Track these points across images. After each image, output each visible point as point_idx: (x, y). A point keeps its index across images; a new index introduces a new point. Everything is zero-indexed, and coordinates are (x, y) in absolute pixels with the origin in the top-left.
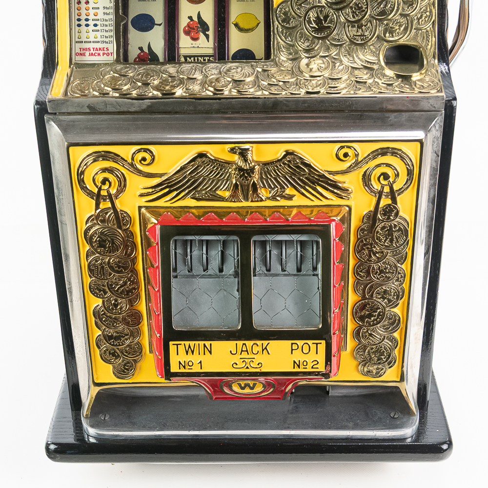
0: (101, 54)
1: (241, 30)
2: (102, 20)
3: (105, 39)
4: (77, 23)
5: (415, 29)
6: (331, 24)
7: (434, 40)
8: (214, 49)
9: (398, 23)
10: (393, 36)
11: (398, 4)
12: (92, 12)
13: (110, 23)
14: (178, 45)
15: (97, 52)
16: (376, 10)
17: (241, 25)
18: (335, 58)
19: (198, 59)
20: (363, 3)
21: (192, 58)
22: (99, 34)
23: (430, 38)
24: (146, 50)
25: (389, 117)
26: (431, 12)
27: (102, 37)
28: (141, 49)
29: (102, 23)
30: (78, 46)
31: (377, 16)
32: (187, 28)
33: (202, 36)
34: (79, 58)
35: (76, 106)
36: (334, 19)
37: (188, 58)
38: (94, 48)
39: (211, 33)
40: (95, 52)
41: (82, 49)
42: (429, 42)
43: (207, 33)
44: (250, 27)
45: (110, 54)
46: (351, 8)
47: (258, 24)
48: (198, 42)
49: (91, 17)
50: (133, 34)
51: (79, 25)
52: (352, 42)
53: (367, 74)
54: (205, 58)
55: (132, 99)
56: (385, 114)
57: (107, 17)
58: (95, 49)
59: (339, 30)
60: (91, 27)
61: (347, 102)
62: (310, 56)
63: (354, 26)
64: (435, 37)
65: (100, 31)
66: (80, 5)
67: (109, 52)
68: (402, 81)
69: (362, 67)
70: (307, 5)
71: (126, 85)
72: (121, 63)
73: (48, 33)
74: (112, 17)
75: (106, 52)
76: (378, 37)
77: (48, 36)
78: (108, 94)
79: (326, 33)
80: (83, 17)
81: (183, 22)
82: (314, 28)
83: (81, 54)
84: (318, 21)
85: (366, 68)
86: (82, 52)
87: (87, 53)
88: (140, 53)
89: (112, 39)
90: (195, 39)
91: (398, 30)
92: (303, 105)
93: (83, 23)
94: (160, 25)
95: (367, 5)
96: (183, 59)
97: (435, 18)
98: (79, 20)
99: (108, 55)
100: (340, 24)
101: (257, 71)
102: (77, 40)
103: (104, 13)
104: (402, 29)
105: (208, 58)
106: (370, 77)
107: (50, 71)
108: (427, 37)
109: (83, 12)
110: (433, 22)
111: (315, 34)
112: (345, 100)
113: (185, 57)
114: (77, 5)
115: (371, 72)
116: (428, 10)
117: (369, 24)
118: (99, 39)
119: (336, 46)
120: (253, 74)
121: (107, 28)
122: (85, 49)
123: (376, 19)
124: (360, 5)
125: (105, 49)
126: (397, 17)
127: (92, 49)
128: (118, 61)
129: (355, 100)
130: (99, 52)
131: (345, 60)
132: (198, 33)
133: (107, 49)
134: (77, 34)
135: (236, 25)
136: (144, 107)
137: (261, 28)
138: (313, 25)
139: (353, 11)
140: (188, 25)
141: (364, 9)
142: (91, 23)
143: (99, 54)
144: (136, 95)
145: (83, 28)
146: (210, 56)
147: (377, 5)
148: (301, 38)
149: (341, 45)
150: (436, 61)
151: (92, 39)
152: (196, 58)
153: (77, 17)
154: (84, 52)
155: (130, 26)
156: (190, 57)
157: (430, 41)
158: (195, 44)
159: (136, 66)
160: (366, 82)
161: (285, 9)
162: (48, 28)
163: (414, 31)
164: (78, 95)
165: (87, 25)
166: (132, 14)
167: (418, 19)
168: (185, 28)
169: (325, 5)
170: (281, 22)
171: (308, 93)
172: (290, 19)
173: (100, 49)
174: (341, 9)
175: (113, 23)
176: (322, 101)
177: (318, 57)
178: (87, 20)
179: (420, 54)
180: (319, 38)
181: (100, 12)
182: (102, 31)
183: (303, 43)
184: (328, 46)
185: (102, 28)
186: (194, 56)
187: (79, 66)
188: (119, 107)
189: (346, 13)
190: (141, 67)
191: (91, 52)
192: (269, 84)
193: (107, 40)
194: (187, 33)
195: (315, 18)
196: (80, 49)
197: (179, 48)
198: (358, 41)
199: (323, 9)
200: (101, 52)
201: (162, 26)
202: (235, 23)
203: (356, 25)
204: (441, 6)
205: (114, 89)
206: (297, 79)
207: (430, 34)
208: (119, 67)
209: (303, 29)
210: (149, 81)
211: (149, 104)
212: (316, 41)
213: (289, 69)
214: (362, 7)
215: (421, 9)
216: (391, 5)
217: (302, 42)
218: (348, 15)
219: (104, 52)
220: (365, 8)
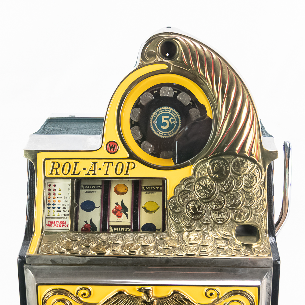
0: (61, 226)
1: (147, 211)
2: (63, 205)
3: (64, 217)
4: (48, 206)
5: (254, 215)
6: (202, 211)
7: (265, 222)
8: (131, 223)
9: (244, 211)
10: (240, 219)
11: (243, 200)
12: (57, 200)
13: (68, 206)
14: (109, 220)
15: (59, 224)
16: (229, 203)
17: (148, 209)
18: (204, 232)
19: (121, 229)
20: (222, 199)
21: (117, 228)
22: (60, 213)
23: (263, 220)
24: (89, 223)
25: (238, 271)
26: (263, 204)
27: (62, 215)
28: (86, 222)
29: (63, 206)
30: (48, 220)
31: (230, 207)
32: (115, 210)
33: (123, 215)
34: (47, 228)
35: (43, 260)
36: (204, 208)
37: (115, 228)
38: (57, 222)
39: (129, 213)
40: (57, 224)
41: (50, 222)
42: (262, 223)
43: (127, 213)
44: (154, 210)
45: (67, 226)
46: (215, 202)
47: (158, 208)
48: (121, 218)
49: (56, 203)
50: (82, 212)
51: (49, 208)
52: (215, 222)
53: (224, 243)
54: (125, 228)
55: (79, 256)
56: (236, 268)
57: (66, 203)
58: (58, 222)
59: (207, 214)
60: (56, 209)
61: (212, 261)
62: (190, 230)
64: (266, 220)
65: (61, 211)
66: (50, 196)
67: (66, 224)
68: (246, 248)
69: (221, 238)
70: (188, 199)
71: (75, 247)
72: (73, 232)
73: (29, 212)
74: (69, 203)
75: (64, 224)
76: (231, 219)
77: (29, 214)
78: (64, 253)
79: (199, 216)
80: (52, 203)
81: (113, 206)
82: (192, 213)
83: (49, 225)
84: (194, 209)
85: (224, 239)
86: (50, 224)
87: (53, 225)
88: (85, 225)
89: (68, 216)
90: (119, 217)
91: (243, 216)
92: (185, 262)
93: (51, 206)
94: (98, 207)
95: (224, 200)
96: (111, 229)
97: (266, 208)
98: (49, 204)
99: (65, 226)
100: (208, 211)
101: (157, 239)
102: (47, 216)
103: (64, 201)
104: (246, 215)
105: (127, 228)
106: (226, 245)
107: (29, 236)
108: (261, 220)
109: (52, 200)
110: (265, 211)
111: (192, 217)
112: (210, 260)
113: (113, 227)
114: (48, 196)
115: (227, 241)
116: (262, 203)
117: (226, 212)
118: (60, 216)
119: (205, 224)
120: (154, 241)
121: (66, 210)
122: (52, 222)
123: (230, 209)
124: (220, 200)
125: (64, 223)
126: (243, 208)
127: (56, 223)
128: (71, 230)
129: (217, 260)
130: (60, 224)
131: (211, 233)
132: (121, 213)
133: (65, 222)
134: (47, 213)
135: (145, 209)
136: (86, 261)
137: (160, 211)
138: (191, 211)
139: (216, 204)
140: (116, 208)
141: (222, 203)
142: (56, 206)
143: (60, 226)
144: (81, 254)
145: (51, 209)
146: (128, 227)
147: (230, 200)
148: (184, 219)
149: (208, 224)
150: (268, 235)
151: (56, 216)
152: (120, 228)
153: (48, 203)
154: (51, 224)
155: (80, 208)
156: (116, 227)
157: (263, 222)
158: (120, 220)
159: (82, 234)
160: (224, 248)
161: (174, 201)
162: (30, 209)
163: (253, 216)
164: (45, 253)
165: (54, 208)
166: (81, 201)
167: (256, 209)
168: (113, 210)
169: (198, 199)
170: (172, 209)
171: (187, 255)
172: (178, 207)
173: (61, 222)
174: (208, 202)
175: (70, 207)
176: (196, 260)
177: (194, 231)
178: (54, 205)
179: (257, 230)
180: (195, 220)
181: (62, 200)
182: (63, 211)
183: (185, 222)
184: (200, 224)
185: (63, 210)
186: (119, 227)
187: (48, 233)
188: (70, 261)
189: (211, 205)
190: (86, 235)
191: (55, 224)
192: (163, 248)
193: (65, 217)
194: (114, 213)
195: (193, 207)
196: (49, 222)
197: (109, 222)
198: (219, 222)
199: (197, 202)
200: (61, 224)
201: (99, 209)
202: (144, 207)
203: (218, 212)
204: (270, 201)
205: (68, 250)
206: (181, 245)
207: (263, 218)
208: (72, 234)
209: (185, 213)
210: (89, 245)
211: (89, 260)
212: (193, 221)
213: (176, 238)
214: (221, 202)
215: (257, 203)
216: (239, 200)
217: (184, 222)
218: (213, 206)
219: (63, 224)
220: (223, 202)
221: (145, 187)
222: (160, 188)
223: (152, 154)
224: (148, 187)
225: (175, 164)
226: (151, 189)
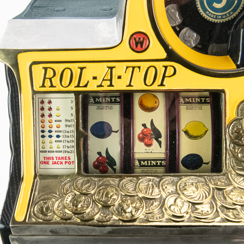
0: (64, 163)
1: (191, 137)
2: (64, 132)
3: (67, 149)
4: (41, 134)
8: (166, 154)
12: (54, 124)
13: (72, 134)
14: (133, 150)
15: (59, 160)
17: (191, 133)
19: (151, 163)
21: (146, 162)
22: (61, 144)
24: (104, 155)
27: (64, 147)
28: (99, 153)
29: (64, 134)
30: (43, 155)
32: (141, 135)
33: (155, 142)
34: (43, 166)
35: (38, 231)
37: (142, 162)
38: (56, 157)
39: (163, 139)
40: (58, 160)
41: (46, 158)
43: (159, 139)
44: (199, 134)
45: (72, 163)
47: (206, 131)
48: (151, 148)
49: (54, 129)
50: (93, 141)
51: (43, 137)
54: (157, 162)
55: (94, 226)
57: (68, 129)
58: (58, 158)
60: (54, 138)
65: (62, 141)
66: (44, 118)
67: (71, 160)
71: (87, 207)
72: (82, 175)
73: (14, 144)
74: (74, 129)
75: (68, 161)
77: (14, 148)
78: (70, 219)
80: (47, 129)
81: (138, 129)
83: (45, 163)
86: (46, 160)
87: (51, 162)
88: (98, 158)
89: (73, 149)
90: (149, 145)
93: (47, 134)
94: (117, 132)
96: (137, 163)
98: (43, 131)
99: (70, 163)
102: (41, 149)
103: (66, 126)
105: (160, 162)
107: (16, 180)
109: (47, 124)
113: (140, 161)
114: (41, 118)
118: (61, 149)
120: (209, 194)
121: (69, 139)
122: (49, 158)
125: (67, 158)
127: (55, 158)
128: (79, 173)
130: (61, 161)
132: (151, 139)
133: (68, 158)
134: (41, 145)
135: (186, 132)
136: (106, 232)
137: (209, 137)
140: (142, 132)
142: (54, 134)
143: (61, 163)
144: (97, 222)
145: (47, 139)
146: (162, 160)
151: (55, 149)
152: (149, 162)
153: (41, 129)
154: (48, 160)
155: (90, 134)
156: (144, 161)
158: (149, 150)
159: (96, 179)
161: (237, 127)
162: (14, 140)
164: (41, 221)
165: (50, 136)
166: (91, 123)
168: (139, 135)
170: (233, 139)
173: (62, 158)
178: (50, 131)
181: (62, 124)
182: (64, 141)
185: (64, 139)
186: (148, 160)
187: (43, 177)
188: (80, 232)
190: (101, 180)
191: (54, 161)
193: (69, 150)
194: (141, 139)
196: (45, 158)
197: (133, 153)
200: (64, 161)
201: (119, 133)
202: (184, 130)
205: (75, 213)
208: (81, 180)
210: (109, 203)
211: (111, 230)
219: (66, 161)
221: (184, 98)
222: (207, 99)
223: (196, 48)
224: (188, 98)
226: (194, 101)
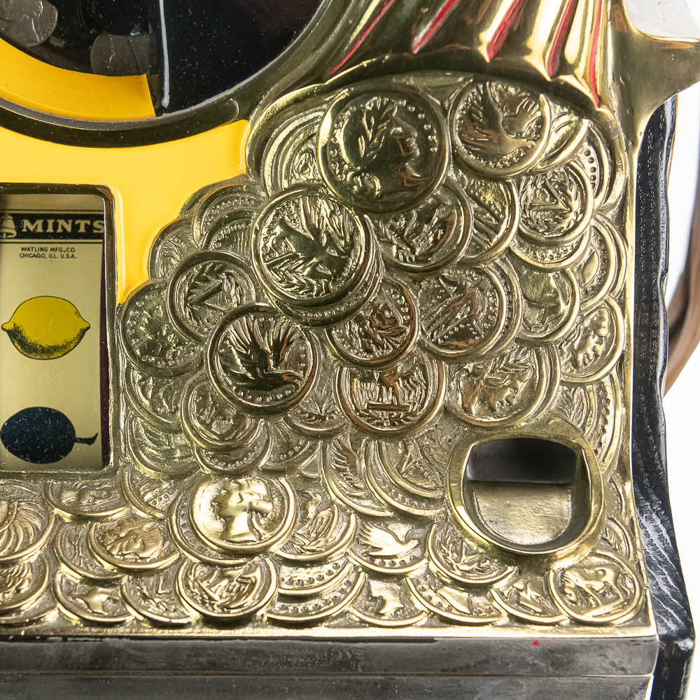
1: (28, 349)
5: (562, 383)
6: (296, 370)
7: (619, 416)
9: (511, 366)
10: (492, 409)
11: (510, 310)
16: (438, 328)
17: (31, 335)
18: (306, 479)
20: (399, 307)
23: (611, 407)
25: (473, 692)
26: (613, 327)
31: (442, 346)
36: (305, 352)
42: (606, 422)
44: (59, 341)
46: (360, 320)
47: (83, 332)
52: (361, 430)
53: (407, 540)
56: (462, 680)
59: (321, 385)
62: (231, 467)
63: (370, 379)
64: (626, 404)
68: (520, 572)
69: (388, 513)
70: (222, 302)
76: (446, 411)
79: (280, 396)
82: (244, 378)
84: (255, 357)
85: (405, 517)
91: (508, 392)
92: (194, 660)
95: (411, 313)
97: (628, 345)
100: (325, 369)
101: (59, 518)
104: (521, 386)
106: (418, 553)
108: (600, 406)
110: (622, 358)
111: (244, 398)
112: (330, 648)
115: (420, 532)
116: (605, 323)
117: (418, 375)
119: (315, 437)
120: (39, 534)
123: (440, 358)
124: (387, 313)
126: (509, 347)
131: (336, 488)
135: (15, 335)
138: (238, 370)
139: (366, 335)
141: (400, 325)
147: (443, 313)
148: (202, 405)
149: (327, 437)
150: (629, 486)
157: (610, 418)
160: (403, 576)
161: (151, 312)
163: (558, 390)
167: (574, 353)
169: (275, 306)
170: (138, 352)
171: (208, 621)
172: (169, 347)
174: (328, 324)
176: (258, 652)
177: (254, 474)
179: (578, 462)
180: (257, 413)
183: (208, 427)
184: (286, 436)
189: (343, 336)
192: (86, 580)
195: (246, 347)
198: (381, 424)
199: (271, 320)
202: (10, 327)
203: (376, 375)
204: (645, 301)
206: (181, 560)
207: (610, 397)
209: (208, 379)
212: (249, 422)
213: (159, 515)
214: (394, 320)
215: (582, 322)
216: (489, 312)
217: (202, 423)
218: (350, 342)
220: (407, 323)
221: (18, 219)
222: (96, 224)
224: (33, 218)
225: (160, 110)
226: (50, 230)
